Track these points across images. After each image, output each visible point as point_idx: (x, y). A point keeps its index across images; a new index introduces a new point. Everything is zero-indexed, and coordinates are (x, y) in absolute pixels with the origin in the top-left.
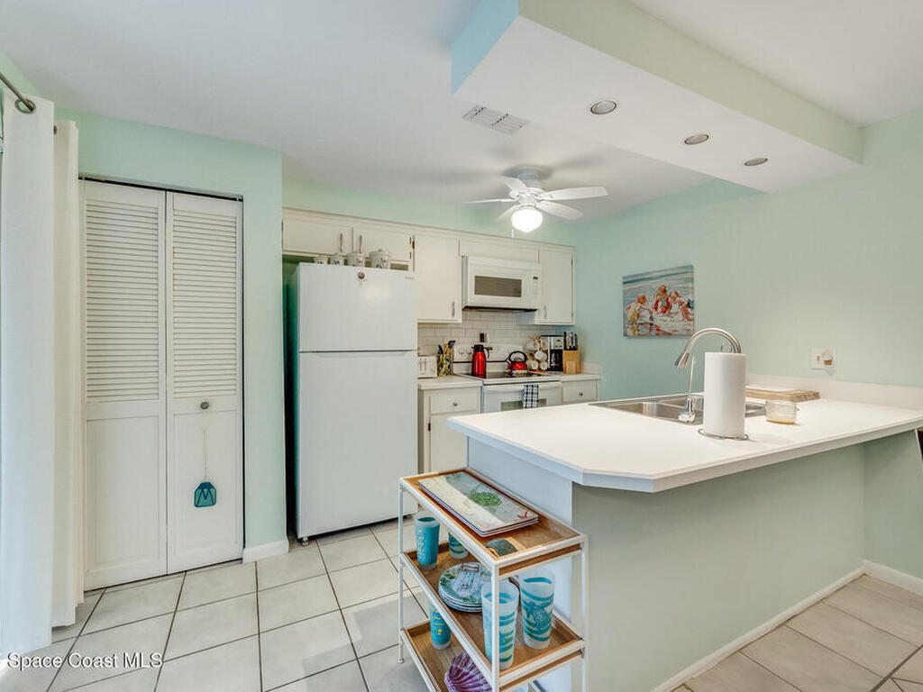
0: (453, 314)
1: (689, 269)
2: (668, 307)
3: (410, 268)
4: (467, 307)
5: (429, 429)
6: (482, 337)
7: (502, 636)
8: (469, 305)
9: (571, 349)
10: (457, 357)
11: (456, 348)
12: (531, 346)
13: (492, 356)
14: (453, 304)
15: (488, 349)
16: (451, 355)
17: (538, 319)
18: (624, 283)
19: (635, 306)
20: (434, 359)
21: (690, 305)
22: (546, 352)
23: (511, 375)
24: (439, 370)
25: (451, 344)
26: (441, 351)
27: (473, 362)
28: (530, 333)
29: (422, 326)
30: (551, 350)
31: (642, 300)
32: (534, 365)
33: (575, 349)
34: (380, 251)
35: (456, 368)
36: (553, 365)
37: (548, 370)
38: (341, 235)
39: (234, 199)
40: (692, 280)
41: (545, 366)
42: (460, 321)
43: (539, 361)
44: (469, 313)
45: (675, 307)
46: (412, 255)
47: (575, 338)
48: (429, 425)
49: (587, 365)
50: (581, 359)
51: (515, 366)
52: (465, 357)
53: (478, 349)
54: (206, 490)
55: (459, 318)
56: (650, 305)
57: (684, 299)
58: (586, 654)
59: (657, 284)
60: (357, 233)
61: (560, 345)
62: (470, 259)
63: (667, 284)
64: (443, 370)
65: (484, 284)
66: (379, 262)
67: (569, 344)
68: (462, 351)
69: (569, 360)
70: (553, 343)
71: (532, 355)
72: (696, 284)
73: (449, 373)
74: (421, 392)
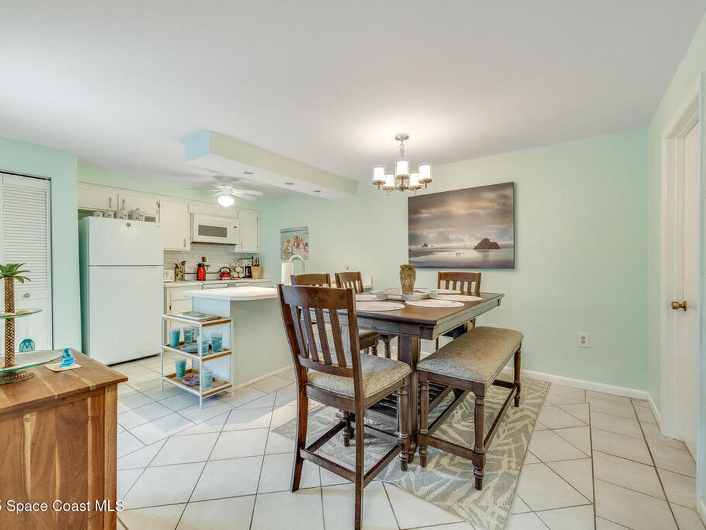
0: (185, 246)
1: (306, 228)
2: (299, 245)
3: (157, 220)
4: (193, 242)
5: (170, 308)
6: (204, 259)
7: (203, 347)
8: (195, 241)
9: (255, 266)
10: (187, 270)
11: (186, 265)
12: (234, 264)
13: (209, 270)
14: (185, 240)
15: (207, 266)
16: (184, 269)
17: (237, 250)
18: (282, 232)
19: (286, 244)
20: (173, 271)
21: (306, 245)
22: (243, 268)
23: (221, 280)
24: (176, 278)
25: (183, 263)
26: (177, 267)
27: (198, 273)
28: (233, 257)
29: (166, 252)
30: (246, 267)
31: (289, 241)
32: (235, 275)
33: (258, 266)
34: (138, 209)
35: (186, 277)
36: (247, 274)
37: (244, 277)
38: (111, 199)
39: (45, 179)
40: (307, 234)
41: (242, 275)
42: (189, 250)
43: (238, 273)
44: (195, 245)
45: (301, 246)
46: (158, 212)
47: (257, 260)
48: (170, 307)
49: (265, 275)
50: (262, 271)
51: (223, 275)
52: (192, 271)
53: (200, 265)
54: (27, 344)
55: (188, 248)
56: (292, 244)
57: (304, 242)
58: (233, 353)
59: (294, 234)
60: (121, 198)
61: (250, 264)
62: (195, 216)
63: (298, 234)
64: (178, 278)
65: (204, 230)
66: (137, 216)
67: (255, 264)
68: (191, 267)
69: (255, 272)
70: (247, 263)
71: (234, 270)
72: (309, 236)
73: (182, 279)
74: (165, 288)
